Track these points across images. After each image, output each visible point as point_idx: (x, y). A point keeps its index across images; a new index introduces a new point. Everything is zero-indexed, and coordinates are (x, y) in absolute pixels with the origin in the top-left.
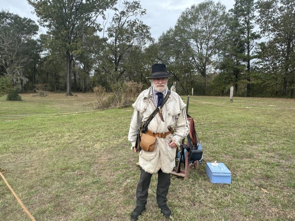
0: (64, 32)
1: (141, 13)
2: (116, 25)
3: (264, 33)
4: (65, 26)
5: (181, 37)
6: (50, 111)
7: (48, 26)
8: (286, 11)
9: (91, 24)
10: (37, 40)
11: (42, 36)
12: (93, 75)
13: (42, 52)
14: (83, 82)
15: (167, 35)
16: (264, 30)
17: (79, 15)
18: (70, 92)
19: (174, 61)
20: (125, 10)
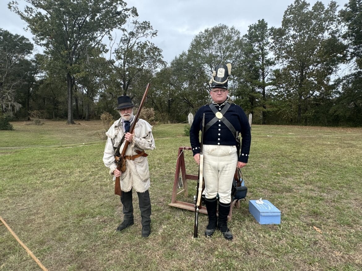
0: (64, 53)
1: (152, 35)
2: (125, 47)
3: (278, 60)
4: (65, 45)
5: (194, 61)
6: (49, 142)
7: (44, 45)
8: (298, 38)
9: (96, 45)
10: (31, 60)
11: (38, 56)
12: (97, 101)
13: (37, 74)
14: (86, 108)
15: (180, 59)
16: (278, 57)
17: (82, 34)
18: (71, 120)
19: (188, 86)
20: (134, 31)
